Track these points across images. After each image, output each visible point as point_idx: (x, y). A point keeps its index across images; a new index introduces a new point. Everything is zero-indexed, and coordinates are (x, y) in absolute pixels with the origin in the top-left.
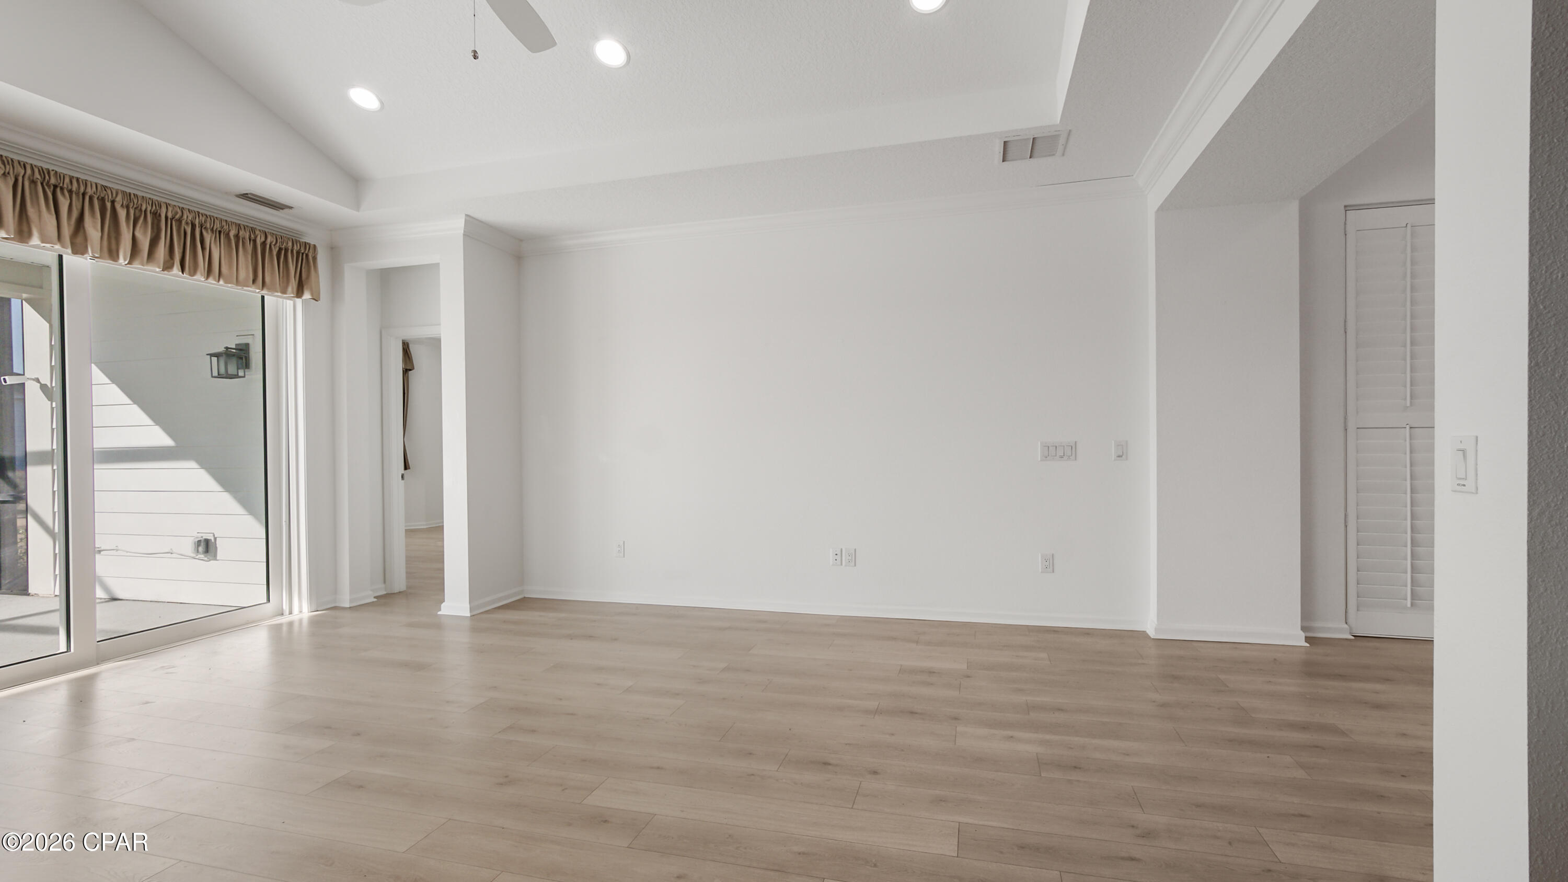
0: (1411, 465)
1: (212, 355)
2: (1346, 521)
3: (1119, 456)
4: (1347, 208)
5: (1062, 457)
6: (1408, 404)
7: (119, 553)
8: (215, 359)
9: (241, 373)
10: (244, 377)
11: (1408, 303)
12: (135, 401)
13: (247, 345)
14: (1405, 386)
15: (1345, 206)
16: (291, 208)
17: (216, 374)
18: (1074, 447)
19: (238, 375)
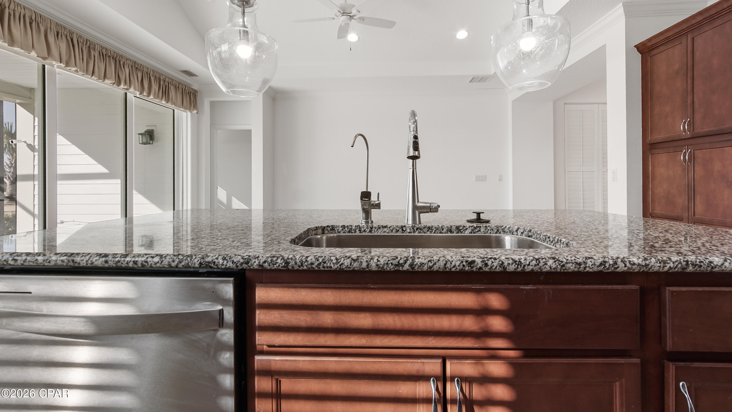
0: (583, 183)
1: (139, 134)
2: (565, 201)
3: (500, 180)
4: (565, 104)
5: (482, 180)
6: (582, 164)
7: (75, 223)
8: (140, 136)
9: (151, 142)
10: (152, 144)
11: (581, 134)
12: (86, 154)
13: (153, 130)
14: (581, 159)
15: (565, 103)
16: (197, 76)
17: (141, 143)
18: (486, 177)
19: (150, 143)
